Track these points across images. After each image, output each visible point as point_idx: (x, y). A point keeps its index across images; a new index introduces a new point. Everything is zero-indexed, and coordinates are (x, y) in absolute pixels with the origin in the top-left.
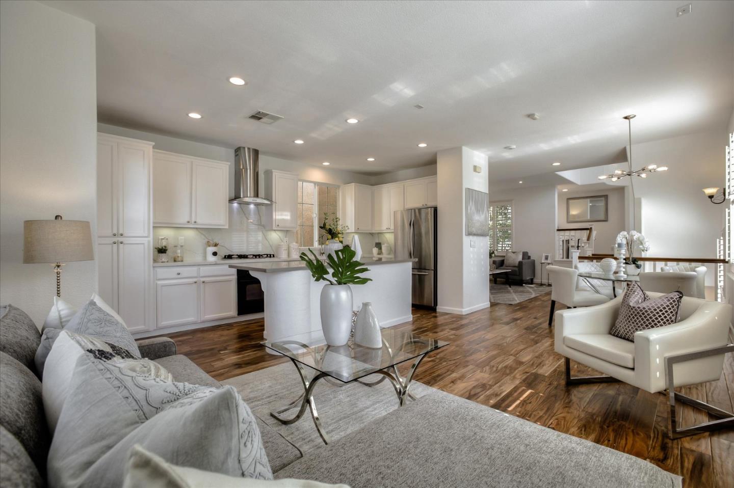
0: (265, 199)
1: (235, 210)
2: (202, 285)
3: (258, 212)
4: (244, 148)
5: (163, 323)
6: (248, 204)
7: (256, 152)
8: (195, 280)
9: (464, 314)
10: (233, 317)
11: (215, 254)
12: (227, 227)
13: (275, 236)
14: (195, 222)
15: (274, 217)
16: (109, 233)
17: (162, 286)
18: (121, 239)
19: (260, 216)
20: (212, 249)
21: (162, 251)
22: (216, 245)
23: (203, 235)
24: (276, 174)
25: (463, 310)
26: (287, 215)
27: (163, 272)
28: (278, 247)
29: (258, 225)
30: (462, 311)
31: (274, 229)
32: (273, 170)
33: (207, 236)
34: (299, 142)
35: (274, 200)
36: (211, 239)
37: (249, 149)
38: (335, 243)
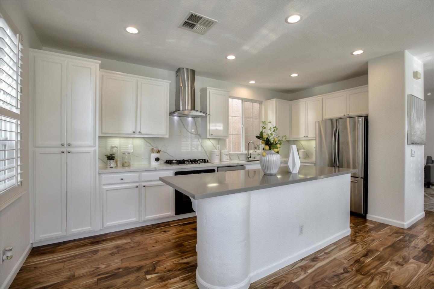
0: (201, 112)
1: (176, 122)
2: (143, 189)
3: (195, 123)
4: (183, 68)
5: (108, 224)
6: (187, 116)
7: (193, 72)
8: (137, 184)
9: (406, 227)
10: (172, 217)
11: (157, 159)
12: (167, 136)
13: (209, 144)
14: (140, 132)
15: (208, 128)
16: (59, 143)
17: (107, 190)
18: (69, 149)
19: (196, 126)
20: (155, 156)
21: (111, 158)
22: (158, 152)
23: (149, 143)
24: (210, 90)
25: (405, 223)
26: (220, 126)
27: (107, 178)
28: (212, 153)
29: (195, 134)
30: (403, 225)
31: (208, 137)
32: (207, 87)
33: (152, 144)
34: (231, 57)
35: (208, 113)
36: (155, 146)
37: (187, 69)
38: (273, 154)
